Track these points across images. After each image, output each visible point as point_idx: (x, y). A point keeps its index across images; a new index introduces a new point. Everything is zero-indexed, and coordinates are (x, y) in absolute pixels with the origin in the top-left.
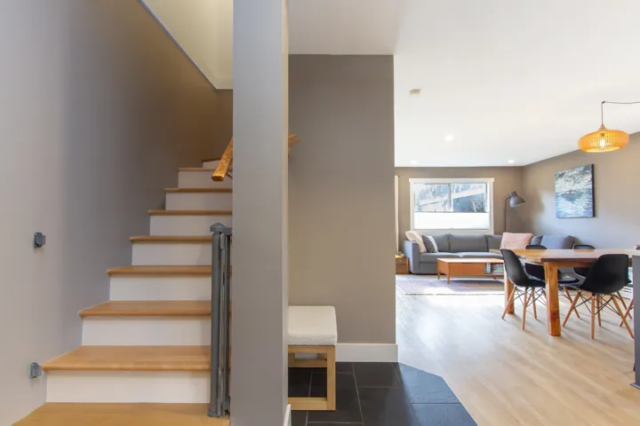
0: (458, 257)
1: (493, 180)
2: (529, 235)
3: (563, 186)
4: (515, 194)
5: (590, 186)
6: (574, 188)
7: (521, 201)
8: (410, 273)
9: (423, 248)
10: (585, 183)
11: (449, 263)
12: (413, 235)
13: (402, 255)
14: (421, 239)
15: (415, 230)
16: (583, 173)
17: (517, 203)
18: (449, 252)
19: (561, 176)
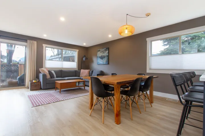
0: (65, 80)
1: (78, 50)
2: (89, 70)
3: (100, 54)
4: (85, 56)
5: (108, 54)
6: (103, 55)
8: (41, 89)
9: (48, 76)
10: (106, 54)
14: (48, 72)
15: (46, 68)
16: (106, 50)
17: (86, 59)
19: (99, 51)
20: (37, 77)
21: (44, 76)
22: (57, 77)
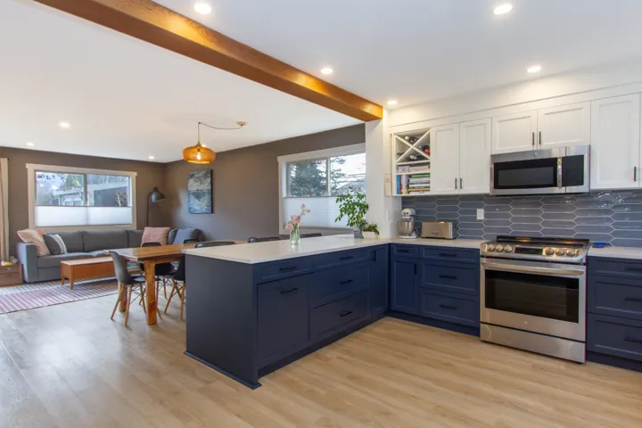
0: (91, 257)
1: (135, 174)
2: (168, 228)
3: (193, 185)
4: (156, 190)
5: (210, 188)
6: (200, 188)
7: (161, 196)
8: (24, 282)
9: (44, 251)
10: (206, 186)
11: (74, 266)
12: (29, 236)
13: (15, 261)
14: (41, 240)
15: (37, 228)
16: (206, 176)
17: (157, 198)
18: (83, 251)
19: (192, 176)
20: (13, 252)
21: (32, 250)
22: (69, 251)
